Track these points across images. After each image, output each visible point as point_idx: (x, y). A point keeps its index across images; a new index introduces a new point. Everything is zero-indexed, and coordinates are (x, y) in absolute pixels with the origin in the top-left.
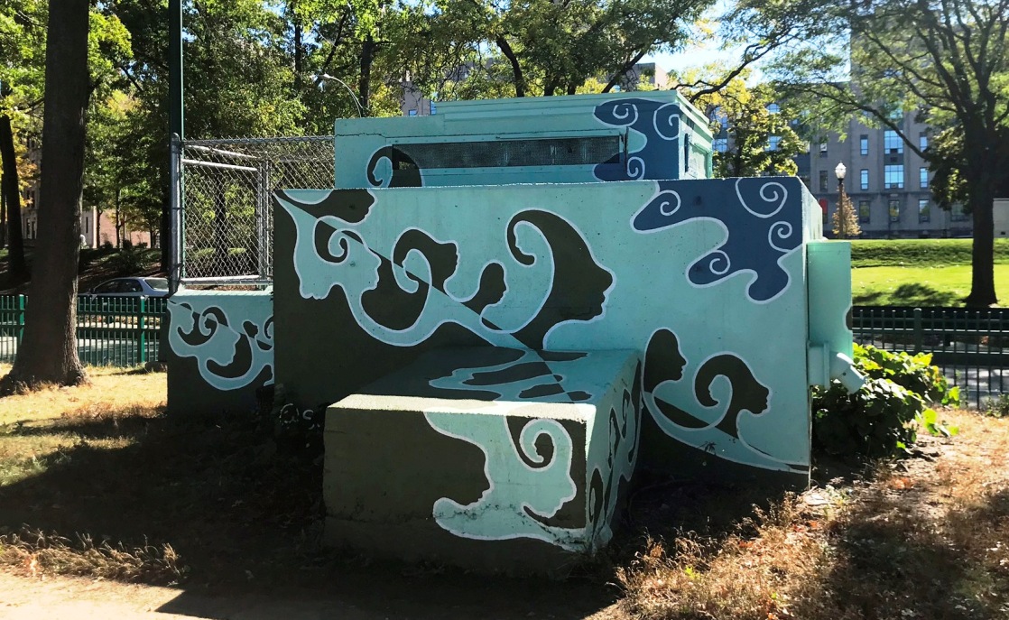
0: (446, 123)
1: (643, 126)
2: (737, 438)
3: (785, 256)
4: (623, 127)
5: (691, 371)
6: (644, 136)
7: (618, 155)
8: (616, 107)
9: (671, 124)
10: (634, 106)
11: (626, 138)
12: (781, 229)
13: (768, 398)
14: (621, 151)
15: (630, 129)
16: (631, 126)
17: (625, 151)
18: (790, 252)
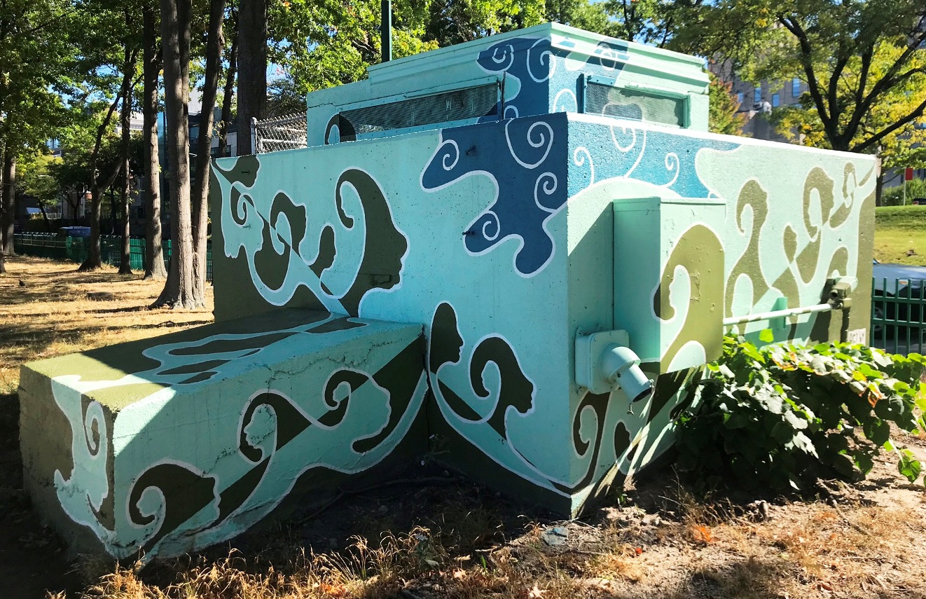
0: (373, 86)
1: (518, 70)
2: (506, 438)
3: (549, 218)
4: (500, 73)
5: (467, 353)
6: (518, 80)
7: (496, 105)
8: (496, 50)
9: (542, 63)
10: (511, 46)
11: (503, 85)
12: (547, 183)
13: (533, 395)
14: (499, 100)
15: (507, 74)
16: (507, 71)
17: (502, 99)
18: (554, 212)
